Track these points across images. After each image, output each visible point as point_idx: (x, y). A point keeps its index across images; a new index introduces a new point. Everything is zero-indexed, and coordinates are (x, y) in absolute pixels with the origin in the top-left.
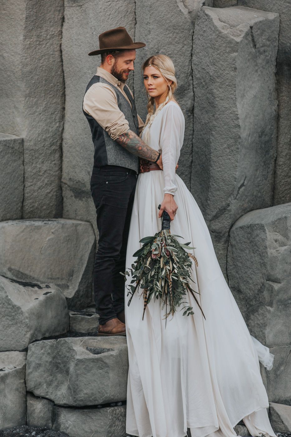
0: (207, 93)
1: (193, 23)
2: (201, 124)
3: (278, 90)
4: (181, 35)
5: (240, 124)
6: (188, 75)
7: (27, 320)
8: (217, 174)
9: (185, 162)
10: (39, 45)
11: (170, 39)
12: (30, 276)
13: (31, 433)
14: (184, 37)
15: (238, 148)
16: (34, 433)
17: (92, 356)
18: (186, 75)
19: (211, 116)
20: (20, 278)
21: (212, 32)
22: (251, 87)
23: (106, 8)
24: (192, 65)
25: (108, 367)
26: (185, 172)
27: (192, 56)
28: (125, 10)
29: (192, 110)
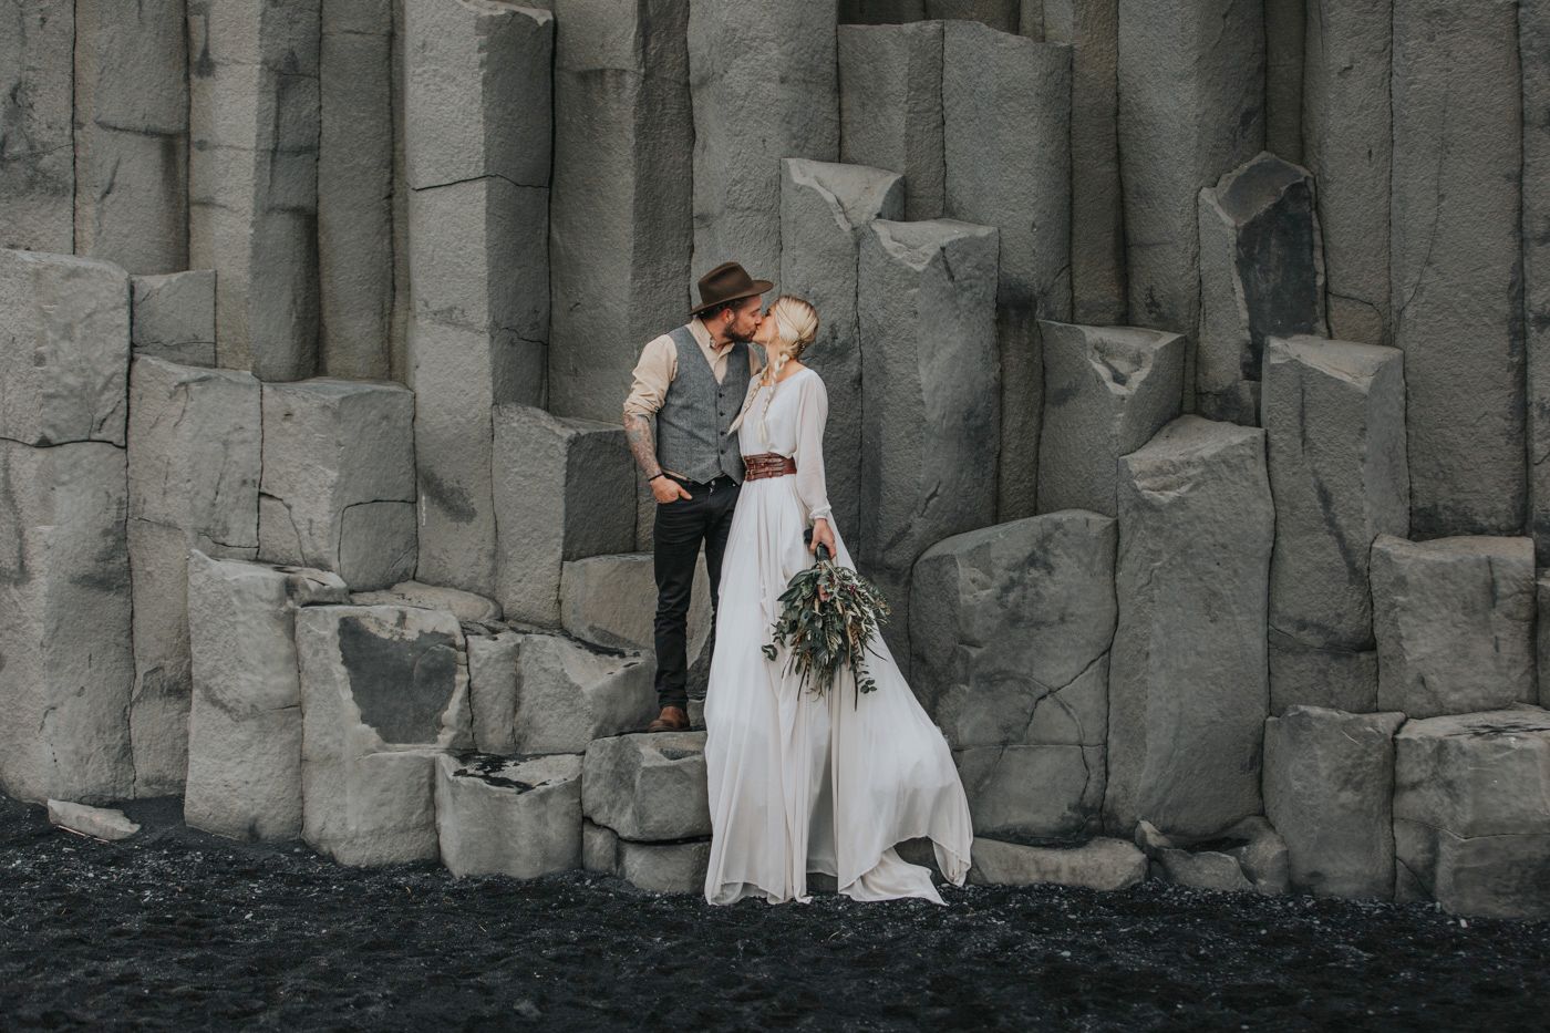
0: (878, 352)
1: (857, 245)
2: (871, 400)
3: (1000, 346)
4: (840, 264)
5: (925, 399)
6: (853, 325)
7: (589, 707)
8: (892, 478)
9: (851, 460)
10: (656, 287)
12: (625, 639)
13: (584, 881)
14: (845, 267)
15: (922, 437)
16: (588, 882)
17: (666, 762)
18: (849, 325)
19: (882, 388)
20: (607, 642)
21: (880, 257)
22: (946, 342)
23: (738, 227)
24: (858, 311)
25: (690, 779)
26: (851, 475)
27: (857, 296)
28: (765, 229)
29: (859, 380)
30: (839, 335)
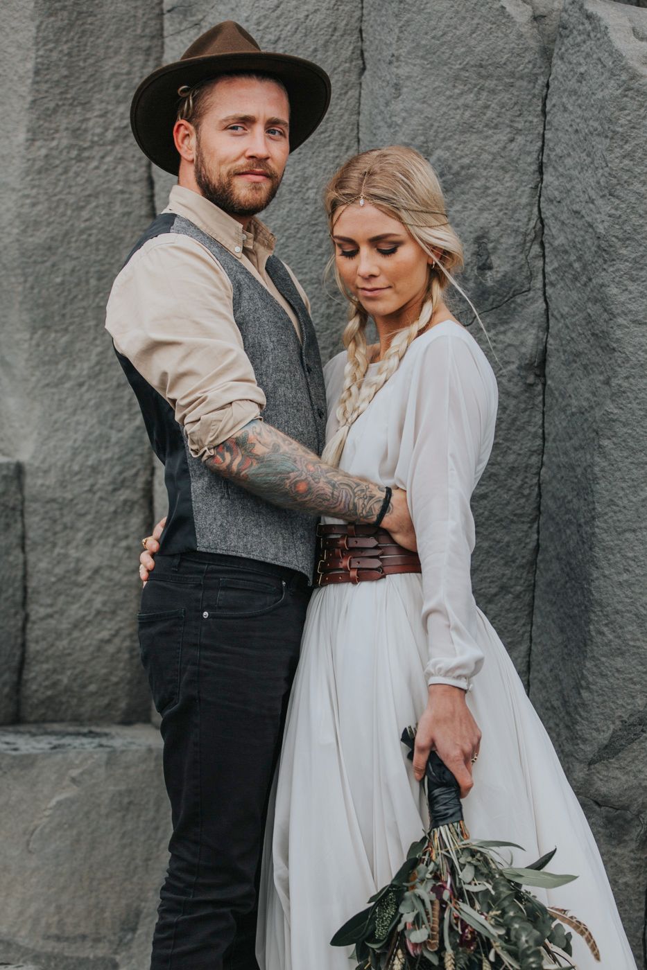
0: (589, 299)
1: (546, 54)
2: (568, 412)
4: (505, 97)
6: (528, 239)
8: (615, 595)
9: (513, 548)
11: (467, 114)
14: (516, 104)
18: (520, 238)
19: (598, 384)
21: (607, 74)
23: (265, 16)
24: (542, 205)
26: (512, 583)
27: (541, 170)
28: (328, 22)
29: (539, 365)
30: (495, 261)
